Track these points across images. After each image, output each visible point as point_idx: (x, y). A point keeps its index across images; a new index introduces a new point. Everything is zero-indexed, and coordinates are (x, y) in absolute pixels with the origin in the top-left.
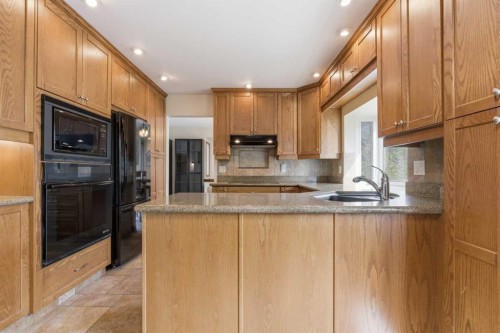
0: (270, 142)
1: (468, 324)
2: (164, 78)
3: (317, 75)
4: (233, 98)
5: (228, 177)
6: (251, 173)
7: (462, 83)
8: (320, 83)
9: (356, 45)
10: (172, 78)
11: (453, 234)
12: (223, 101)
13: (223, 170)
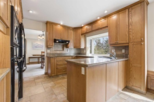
0: (67, 42)
1: (135, 78)
2: (31, 12)
3: (83, 25)
4: (55, 26)
5: (51, 54)
6: (58, 52)
7: (133, 37)
8: (81, 28)
9: (99, 21)
10: (34, 12)
11: (131, 63)
12: (52, 26)
13: (49, 51)
